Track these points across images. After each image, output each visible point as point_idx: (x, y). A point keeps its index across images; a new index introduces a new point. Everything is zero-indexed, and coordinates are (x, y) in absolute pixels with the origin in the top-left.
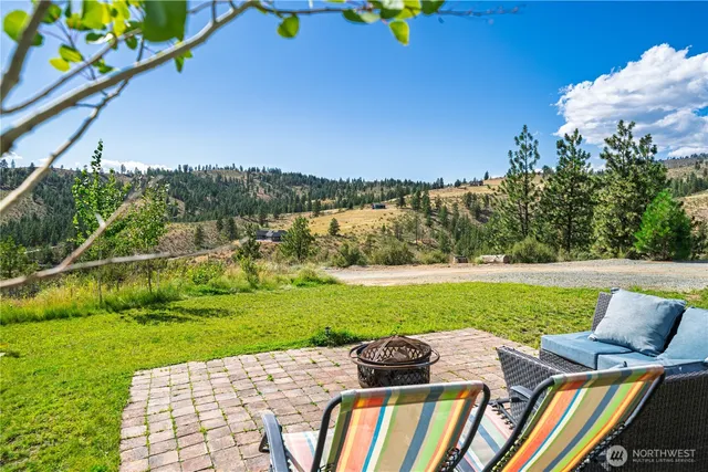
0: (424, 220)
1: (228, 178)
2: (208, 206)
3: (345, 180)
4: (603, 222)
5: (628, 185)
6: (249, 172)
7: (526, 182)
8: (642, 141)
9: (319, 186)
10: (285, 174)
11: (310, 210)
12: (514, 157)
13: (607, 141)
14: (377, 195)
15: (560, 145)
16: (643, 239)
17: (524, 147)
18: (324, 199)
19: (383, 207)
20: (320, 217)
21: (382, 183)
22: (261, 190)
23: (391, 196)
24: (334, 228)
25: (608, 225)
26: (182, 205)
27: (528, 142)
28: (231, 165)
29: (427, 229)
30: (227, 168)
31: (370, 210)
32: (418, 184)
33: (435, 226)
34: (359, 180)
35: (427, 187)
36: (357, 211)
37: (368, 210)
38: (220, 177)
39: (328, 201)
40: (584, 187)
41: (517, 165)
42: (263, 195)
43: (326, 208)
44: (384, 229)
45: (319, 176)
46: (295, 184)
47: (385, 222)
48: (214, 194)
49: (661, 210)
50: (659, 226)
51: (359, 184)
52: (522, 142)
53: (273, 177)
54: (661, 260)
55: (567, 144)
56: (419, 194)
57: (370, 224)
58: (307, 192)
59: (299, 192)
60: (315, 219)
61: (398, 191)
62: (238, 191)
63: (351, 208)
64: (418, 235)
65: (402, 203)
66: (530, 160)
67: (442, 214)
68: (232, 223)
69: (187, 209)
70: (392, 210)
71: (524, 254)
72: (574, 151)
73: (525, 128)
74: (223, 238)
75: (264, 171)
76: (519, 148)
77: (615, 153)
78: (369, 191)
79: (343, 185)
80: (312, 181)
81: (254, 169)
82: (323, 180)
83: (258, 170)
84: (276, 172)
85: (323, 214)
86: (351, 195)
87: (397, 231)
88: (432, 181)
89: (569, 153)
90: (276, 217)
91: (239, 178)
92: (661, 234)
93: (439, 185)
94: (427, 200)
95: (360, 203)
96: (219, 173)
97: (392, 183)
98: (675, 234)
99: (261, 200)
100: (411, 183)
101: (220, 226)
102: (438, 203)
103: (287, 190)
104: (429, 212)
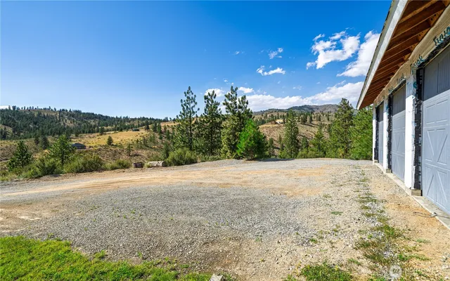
0: (158, 136)
1: (46, 114)
2: (30, 130)
3: (119, 117)
4: (226, 137)
5: (236, 118)
6: (60, 111)
7: (190, 116)
8: (242, 98)
9: (105, 120)
10: (84, 113)
11: (98, 132)
12: (184, 103)
13: (226, 96)
14: (136, 124)
15: (206, 98)
16: (241, 148)
17: (188, 98)
18: (107, 126)
19: (138, 130)
20: (103, 136)
21: (139, 119)
22: (69, 121)
23: (143, 125)
24: (110, 141)
25: (228, 138)
26: (10, 130)
27: (191, 96)
28: (48, 107)
29: (159, 141)
30: (45, 109)
31: (132, 132)
32: (156, 120)
33: (164, 139)
34: (127, 117)
35: (160, 121)
36: (124, 132)
37: (130, 132)
38: (40, 114)
39: (109, 127)
40: (218, 120)
41: (185, 107)
42: (69, 123)
43: (108, 130)
44: (138, 141)
45: (104, 115)
46: (90, 118)
47: (138, 137)
48: (35, 123)
49: (250, 131)
50: (248, 141)
51: (127, 119)
52: (188, 95)
53: (76, 115)
54: (250, 160)
55: (209, 97)
56: (156, 124)
57: (131, 138)
58: (97, 122)
59: (92, 123)
60: (100, 137)
61: (146, 123)
62: (52, 122)
63: (121, 130)
64: (155, 143)
65: (148, 128)
66: (192, 105)
67: (167, 133)
68: (45, 140)
69: (14, 132)
70: (143, 132)
71: (177, 159)
72: (212, 102)
73: (189, 88)
74: (39, 148)
75: (70, 111)
76: (186, 99)
77: (230, 102)
78: (132, 122)
79: (118, 119)
80: (100, 117)
81: (63, 110)
82: (107, 117)
83: (67, 111)
84: (78, 112)
85: (105, 134)
86: (122, 124)
87: (144, 142)
88: (163, 118)
89: (210, 102)
90: (77, 136)
91: (53, 114)
92: (249, 145)
93: (166, 120)
94: (160, 127)
95: (127, 128)
96: (40, 111)
97: (144, 119)
98: (256, 145)
99: (68, 127)
100: (153, 119)
101: (37, 142)
102: (165, 128)
103: (85, 122)
104: (161, 132)
